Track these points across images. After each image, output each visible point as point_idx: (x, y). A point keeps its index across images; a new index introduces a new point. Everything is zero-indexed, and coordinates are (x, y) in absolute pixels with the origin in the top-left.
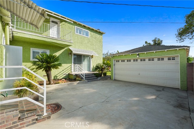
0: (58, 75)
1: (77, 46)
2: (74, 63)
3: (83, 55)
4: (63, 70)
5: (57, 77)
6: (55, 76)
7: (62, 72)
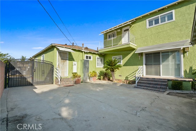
0: (129, 77)
1: (151, 42)
2: (146, 64)
3: (162, 53)
4: (133, 72)
5: (128, 78)
6: (126, 77)
7: (132, 74)
